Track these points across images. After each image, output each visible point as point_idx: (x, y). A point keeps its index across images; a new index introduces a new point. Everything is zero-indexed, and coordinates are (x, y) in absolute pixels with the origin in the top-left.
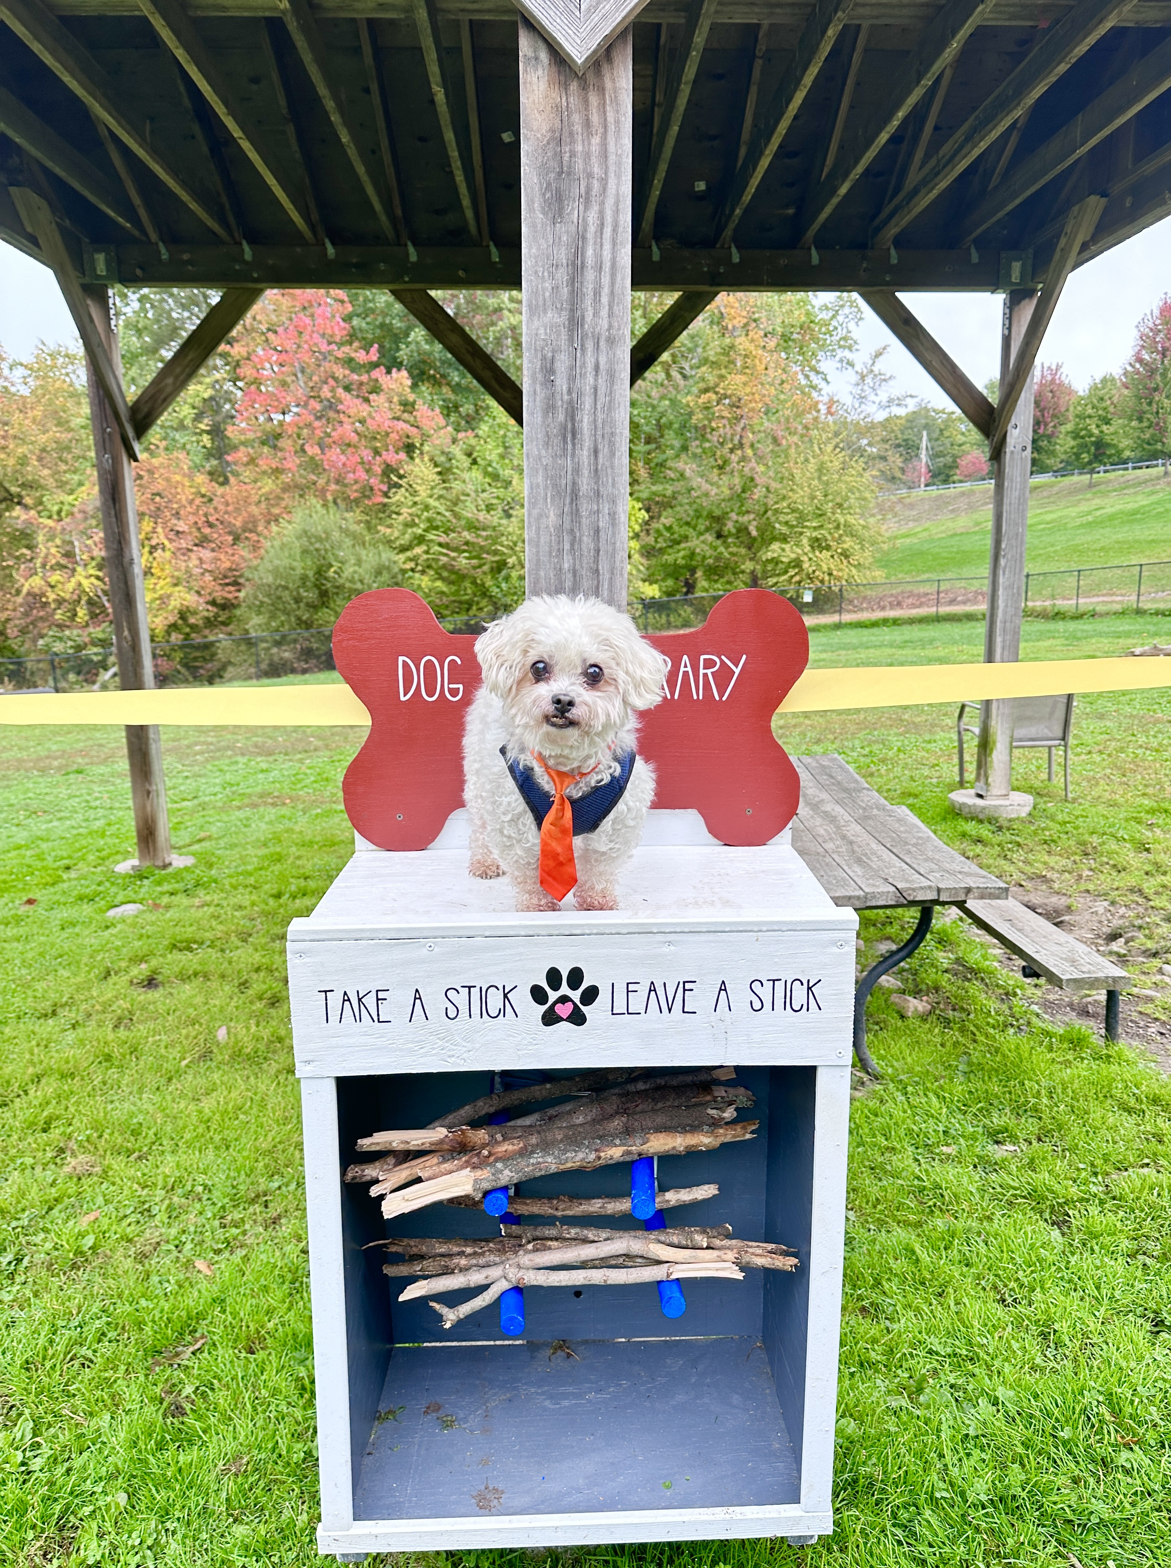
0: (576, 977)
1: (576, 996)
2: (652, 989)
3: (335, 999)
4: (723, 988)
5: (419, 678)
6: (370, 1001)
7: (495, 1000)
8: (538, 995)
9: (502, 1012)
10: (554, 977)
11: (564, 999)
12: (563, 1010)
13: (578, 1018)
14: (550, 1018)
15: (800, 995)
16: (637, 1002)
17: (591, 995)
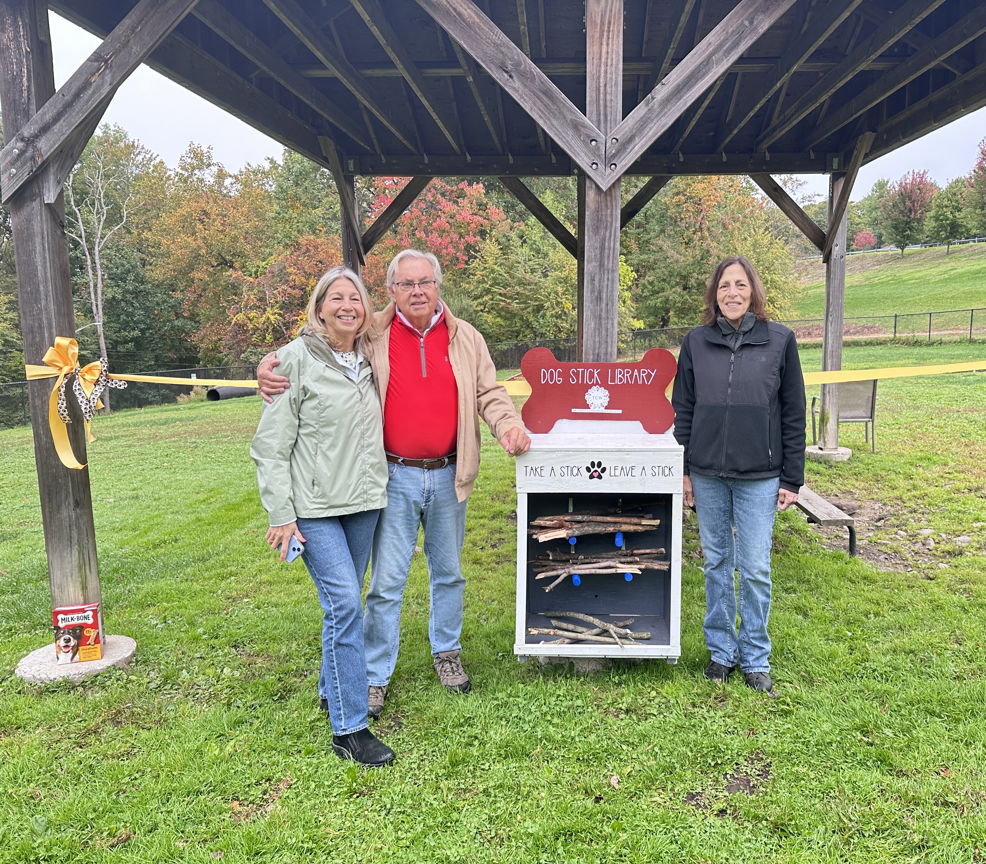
0: (599, 464)
1: (599, 470)
2: (622, 469)
3: (529, 469)
4: (644, 469)
5: (548, 376)
6: (539, 470)
7: (575, 471)
8: (588, 469)
9: (577, 475)
10: (593, 464)
11: (596, 471)
12: (596, 475)
13: (600, 477)
14: (591, 477)
15: (667, 471)
16: (618, 473)
17: (604, 470)
